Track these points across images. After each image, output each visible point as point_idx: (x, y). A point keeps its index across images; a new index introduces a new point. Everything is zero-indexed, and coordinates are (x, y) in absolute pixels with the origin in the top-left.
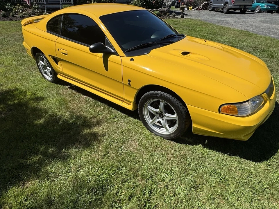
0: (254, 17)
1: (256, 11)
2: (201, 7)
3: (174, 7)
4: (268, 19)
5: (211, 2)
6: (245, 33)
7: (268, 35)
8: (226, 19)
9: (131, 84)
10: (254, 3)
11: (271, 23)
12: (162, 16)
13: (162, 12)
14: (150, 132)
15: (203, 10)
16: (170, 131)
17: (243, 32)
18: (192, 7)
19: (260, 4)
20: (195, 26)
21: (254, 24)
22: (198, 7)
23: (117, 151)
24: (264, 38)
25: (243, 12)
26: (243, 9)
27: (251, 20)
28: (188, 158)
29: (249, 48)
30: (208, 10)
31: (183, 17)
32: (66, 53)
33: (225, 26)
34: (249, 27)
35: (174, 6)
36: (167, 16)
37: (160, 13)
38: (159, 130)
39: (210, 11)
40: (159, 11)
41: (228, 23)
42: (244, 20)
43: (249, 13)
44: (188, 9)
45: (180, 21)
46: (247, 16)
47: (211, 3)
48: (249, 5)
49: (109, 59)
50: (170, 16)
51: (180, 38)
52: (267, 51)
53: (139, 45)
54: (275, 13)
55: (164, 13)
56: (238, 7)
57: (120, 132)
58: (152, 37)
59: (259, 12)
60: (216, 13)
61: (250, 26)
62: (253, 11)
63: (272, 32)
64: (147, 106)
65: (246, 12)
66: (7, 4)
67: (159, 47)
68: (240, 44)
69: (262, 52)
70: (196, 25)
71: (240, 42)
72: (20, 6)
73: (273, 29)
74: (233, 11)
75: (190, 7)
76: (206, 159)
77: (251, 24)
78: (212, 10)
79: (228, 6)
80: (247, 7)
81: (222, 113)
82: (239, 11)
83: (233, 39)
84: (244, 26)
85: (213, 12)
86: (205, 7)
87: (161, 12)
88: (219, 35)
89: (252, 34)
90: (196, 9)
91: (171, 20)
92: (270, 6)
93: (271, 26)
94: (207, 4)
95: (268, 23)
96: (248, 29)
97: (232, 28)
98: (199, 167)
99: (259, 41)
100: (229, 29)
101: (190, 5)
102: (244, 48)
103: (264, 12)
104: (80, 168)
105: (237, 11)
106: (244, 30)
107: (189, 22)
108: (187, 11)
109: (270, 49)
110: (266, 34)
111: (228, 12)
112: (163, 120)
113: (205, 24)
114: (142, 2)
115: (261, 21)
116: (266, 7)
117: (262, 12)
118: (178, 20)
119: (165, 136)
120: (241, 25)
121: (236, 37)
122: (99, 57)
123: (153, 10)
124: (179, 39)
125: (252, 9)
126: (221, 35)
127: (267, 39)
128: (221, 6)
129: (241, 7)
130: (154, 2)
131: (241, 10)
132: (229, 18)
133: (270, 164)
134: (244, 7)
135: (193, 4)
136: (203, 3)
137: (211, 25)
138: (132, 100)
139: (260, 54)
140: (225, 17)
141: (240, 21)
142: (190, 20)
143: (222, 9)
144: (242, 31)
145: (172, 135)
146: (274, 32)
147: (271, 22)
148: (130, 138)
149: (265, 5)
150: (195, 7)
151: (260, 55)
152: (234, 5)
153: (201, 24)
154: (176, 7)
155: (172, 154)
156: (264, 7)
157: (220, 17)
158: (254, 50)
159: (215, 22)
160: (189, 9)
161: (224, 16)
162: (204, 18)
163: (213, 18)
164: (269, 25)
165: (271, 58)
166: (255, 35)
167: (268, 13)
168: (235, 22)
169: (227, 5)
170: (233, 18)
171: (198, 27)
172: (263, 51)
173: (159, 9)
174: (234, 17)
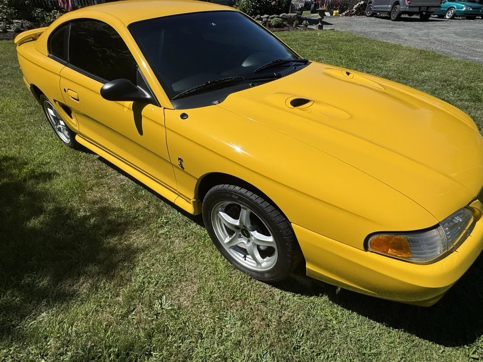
0: (443, 26)
1: (447, 17)
2: (353, 11)
3: (310, 12)
4: (468, 30)
5: (371, 2)
6: (427, 54)
7: (469, 57)
8: (395, 30)
9: (184, 167)
10: (444, 3)
11: (474, 37)
12: (286, 26)
13: (287, 19)
14: (226, 260)
15: (357, 15)
16: (263, 265)
17: (425, 52)
18: (338, 12)
19: (455, 5)
20: (341, 43)
21: (444, 39)
22: (348, 11)
23: (151, 306)
24: (462, 64)
25: (425, 18)
26: (424, 13)
27: (438, 32)
28: (296, 330)
29: (434, 81)
30: (366, 15)
31: (321, 28)
32: (77, 98)
33: (392, 41)
34: (434, 43)
35: (309, 10)
36: (294, 26)
37: (283, 21)
38: (243, 260)
39: (367, 16)
40: (281, 18)
41: (397, 36)
42: (426, 31)
43: (435, 19)
44: (332, 14)
45: (315, 34)
46: (431, 25)
47: (371, 4)
48: (436, 5)
49: (143, 113)
50: (299, 27)
51: (297, 68)
52: (468, 87)
53: (204, 85)
54: (480, 19)
55: (290, 21)
56: (417, 10)
57: (166, 258)
58: (245, 65)
59: (452, 18)
60: (378, 20)
61: (437, 43)
62: (442, 16)
63: (477, 52)
64: (218, 213)
65: (430, 18)
66: (36, 9)
67: (249, 87)
68: (418, 74)
69: (458, 90)
70: (343, 40)
71: (418, 71)
72: (57, 13)
73: (478, 47)
74: (407, 16)
75: (335, 11)
76: (334, 333)
77: (439, 38)
78: (371, 16)
79: (399, 8)
80: (432, 9)
81: (372, 252)
82: (418, 17)
83: (406, 65)
84: (427, 42)
85: (372, 18)
86: (361, 11)
87: (284, 19)
88: (381, 58)
89: (440, 56)
90: (346, 15)
91: (300, 33)
92: (471, 7)
93: (474, 42)
94: (364, 5)
95: (469, 37)
96: (433, 47)
97: (405, 46)
98: (317, 355)
99: (453, 69)
100: (398, 47)
101: (334, 7)
102: (425, 82)
103: (461, 18)
104: (67, 346)
105: (414, 17)
106: (425, 49)
107: (331, 37)
108: (329, 17)
109: (473, 84)
110: (466, 55)
111: (399, 19)
112: (249, 241)
113: (358, 38)
114: (253, 3)
115: (456, 34)
116: (464, 8)
117: (458, 18)
118: (313, 32)
119: (253, 273)
120: (421, 39)
121: (410, 62)
122: (126, 107)
123: (272, 16)
124: (295, 68)
125: (441, 13)
126: (384, 59)
127: (467, 65)
128: (388, 8)
129: (421, 10)
130: (273, 3)
131: (422, 16)
132: (400, 28)
133: (476, 356)
134: (427, 9)
135: (341, 5)
136: (358, 5)
137: (368, 40)
138: (191, 196)
139: (455, 93)
140: (394, 27)
141: (419, 33)
142: (332, 33)
143: (389, 13)
144: (421, 52)
145: (266, 275)
146: (479, 52)
147: (474, 35)
148: (185, 275)
149: (464, 6)
150: (344, 12)
151: (455, 95)
152: (410, 7)
153: (351, 39)
154: (312, 12)
155: (263, 319)
156: (461, 10)
157: (384, 27)
158: (442, 85)
159: (376, 35)
160: (334, 15)
161: (391, 26)
162: (358, 29)
163: (372, 29)
164: (470, 39)
165: (477, 101)
166: (446, 57)
167: (467, 19)
168: (410, 35)
169: (398, 6)
170: (407, 28)
171: (346, 45)
172: (460, 88)
173: (281, 15)
174: (408, 26)
